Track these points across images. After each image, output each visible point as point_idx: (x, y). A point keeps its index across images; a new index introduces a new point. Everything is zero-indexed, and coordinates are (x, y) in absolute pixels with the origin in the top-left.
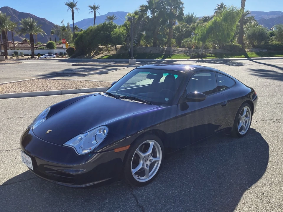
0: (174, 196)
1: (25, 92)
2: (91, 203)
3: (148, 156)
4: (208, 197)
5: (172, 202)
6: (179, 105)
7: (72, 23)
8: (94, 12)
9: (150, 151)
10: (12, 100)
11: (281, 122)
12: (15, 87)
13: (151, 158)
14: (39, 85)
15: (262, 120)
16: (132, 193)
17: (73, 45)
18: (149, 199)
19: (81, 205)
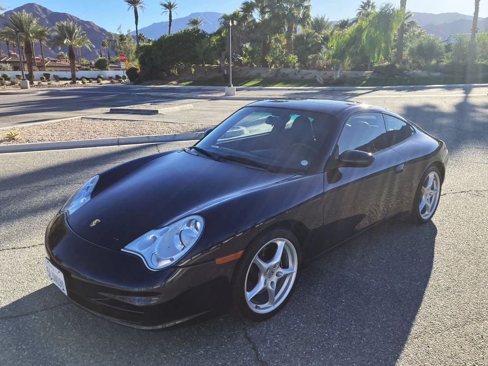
0: (322, 341)
1: (58, 141)
2: (173, 356)
3: (275, 266)
4: (384, 343)
5: (320, 354)
6: (326, 173)
7: (136, 30)
8: (169, 12)
9: (278, 258)
10: (37, 154)
11: (486, 196)
12: (42, 132)
13: (280, 270)
14: (83, 129)
15: (453, 192)
16: (246, 333)
17: (135, 64)
18: (277, 347)
19: (155, 360)
